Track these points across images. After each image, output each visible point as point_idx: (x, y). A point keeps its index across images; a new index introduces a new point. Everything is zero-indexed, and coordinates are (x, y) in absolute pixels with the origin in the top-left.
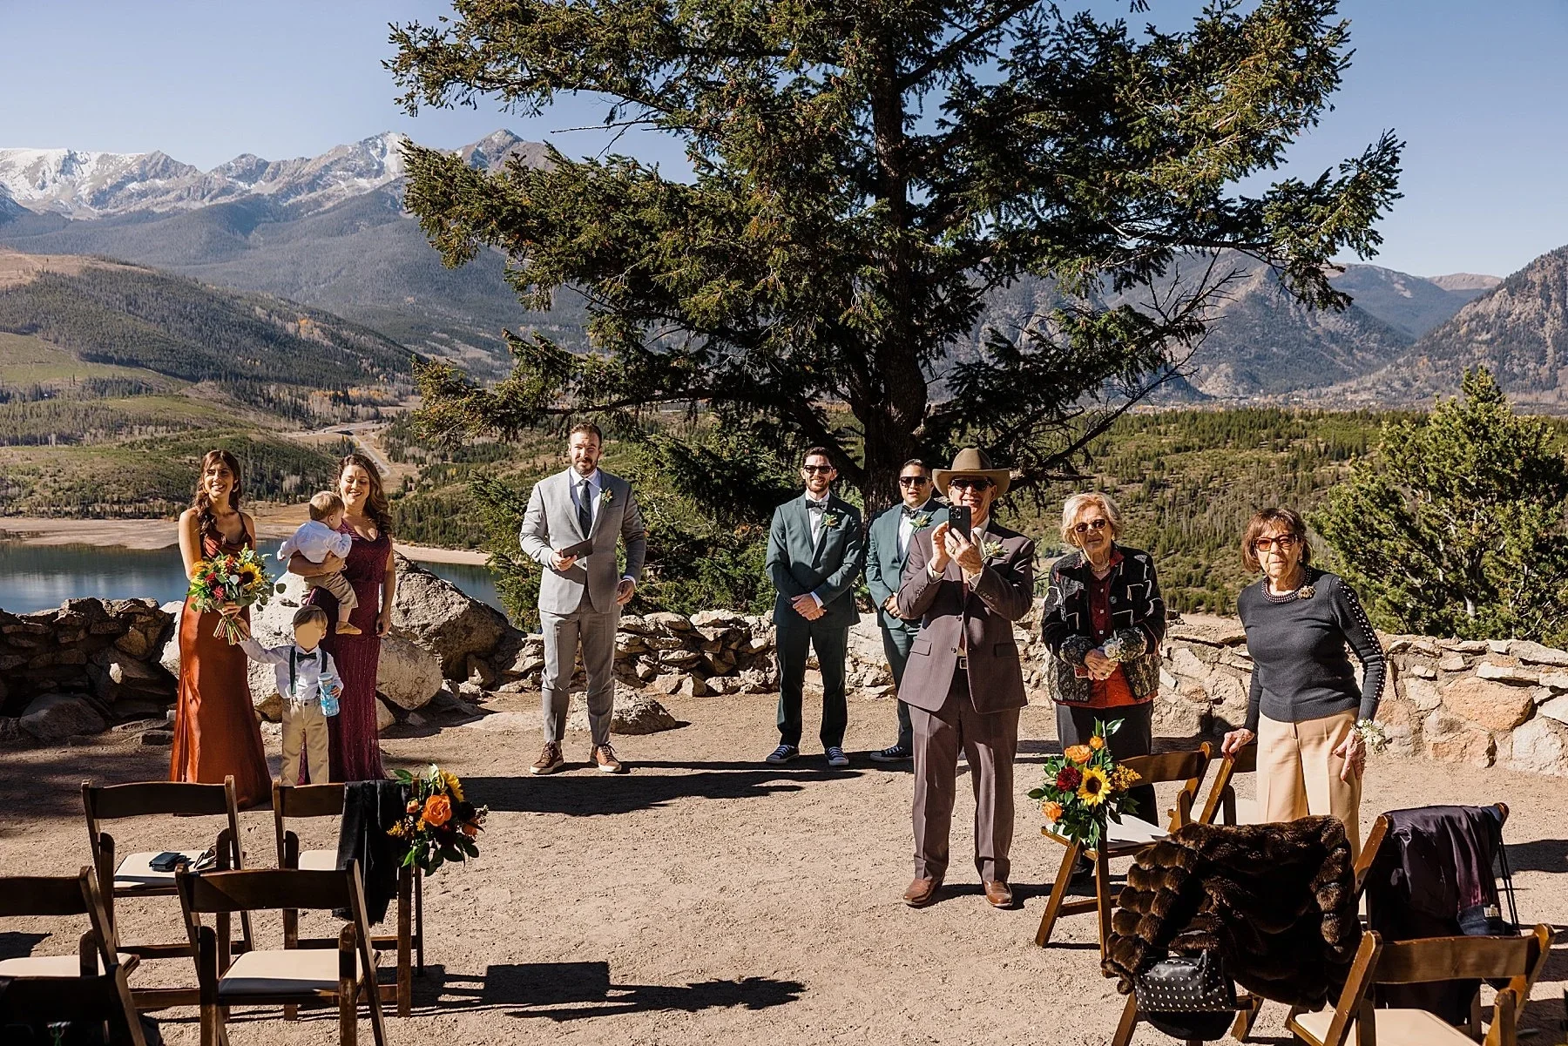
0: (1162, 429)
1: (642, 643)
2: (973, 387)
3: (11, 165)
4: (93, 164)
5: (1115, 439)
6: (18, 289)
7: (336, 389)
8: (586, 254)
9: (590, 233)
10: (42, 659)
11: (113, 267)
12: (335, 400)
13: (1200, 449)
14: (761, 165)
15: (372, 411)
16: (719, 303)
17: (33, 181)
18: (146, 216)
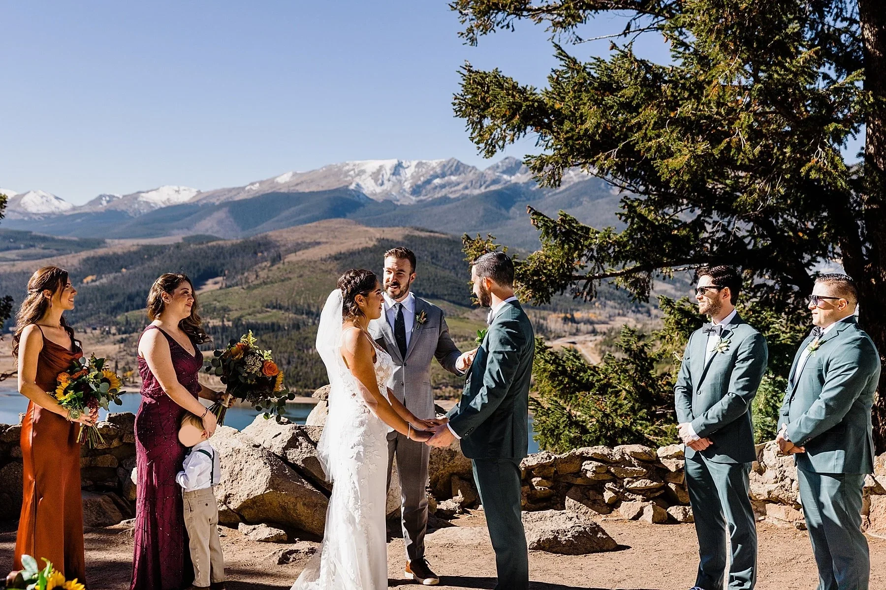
1: (608, 471)
3: (363, 172)
4: (413, 169)
7: (566, 312)
11: (423, 234)
12: (565, 320)
15: (590, 328)
17: (376, 181)
18: (445, 200)
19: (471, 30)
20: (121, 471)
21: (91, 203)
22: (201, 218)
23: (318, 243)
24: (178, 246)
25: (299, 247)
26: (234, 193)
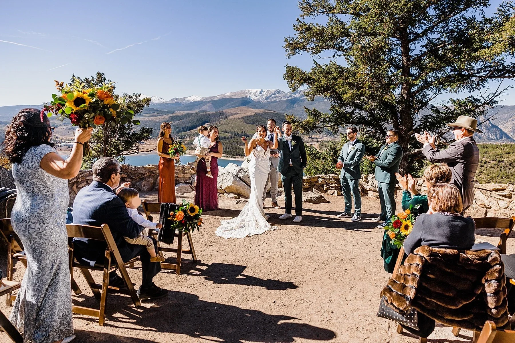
1: (325, 181)
3: (251, 92)
4: (266, 92)
6: (251, 116)
10: (181, 175)
11: (269, 111)
12: (309, 137)
13: (513, 153)
14: (361, 58)
15: (317, 140)
17: (255, 96)
19: (289, 54)
20: (191, 178)
21: (171, 100)
22: (203, 105)
23: (238, 113)
24: (197, 113)
25: (232, 114)
26: (213, 98)
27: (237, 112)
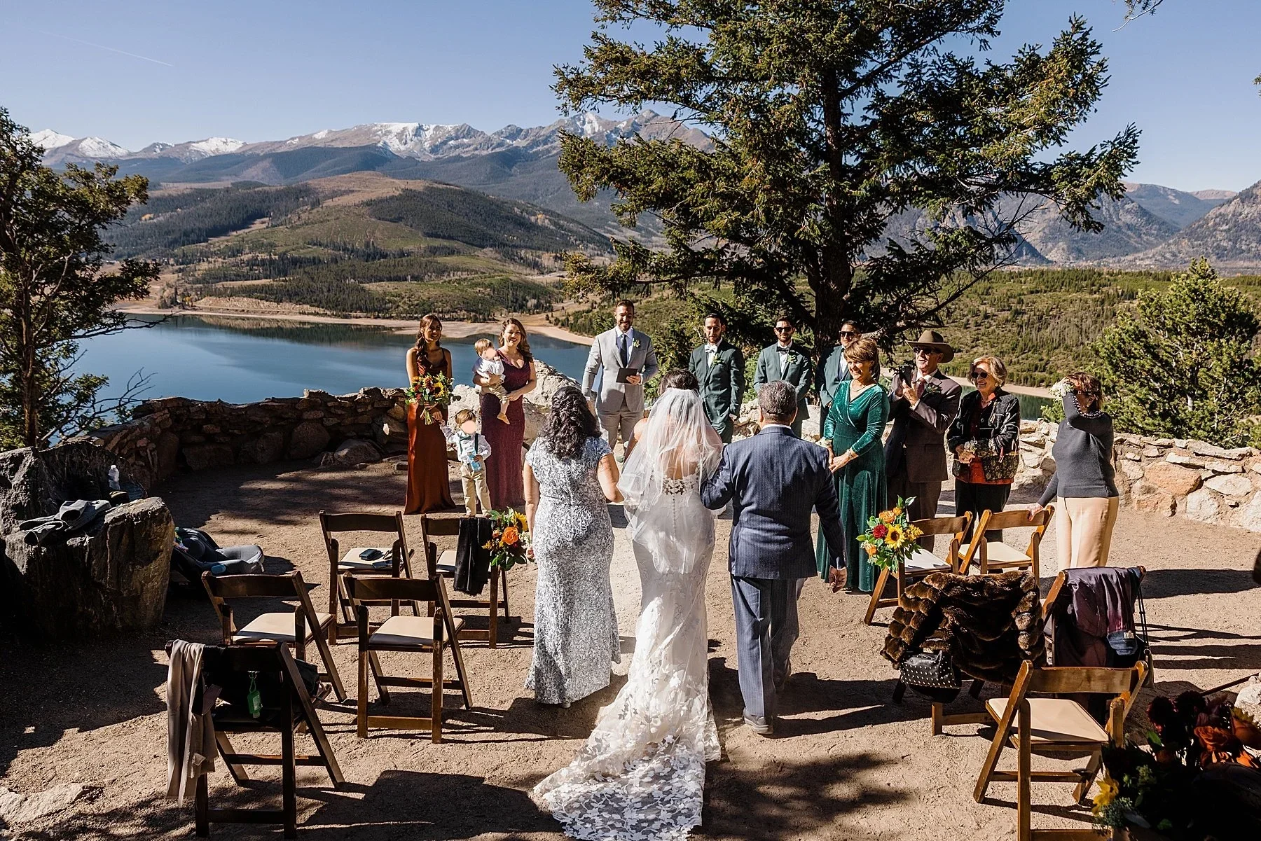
0: (1023, 280)
2: (880, 270)
3: (390, 132)
4: (431, 131)
5: (994, 285)
6: (392, 198)
7: (556, 252)
8: (656, 195)
9: (658, 183)
10: (348, 421)
11: (440, 186)
12: (556, 258)
13: (1045, 292)
14: (751, 146)
16: (726, 225)
17: (400, 141)
18: (458, 158)
19: (565, 105)
21: (145, 150)
22: (248, 167)
23: (352, 191)
24: (227, 190)
25: (335, 194)
26: (276, 146)
27: (351, 186)
